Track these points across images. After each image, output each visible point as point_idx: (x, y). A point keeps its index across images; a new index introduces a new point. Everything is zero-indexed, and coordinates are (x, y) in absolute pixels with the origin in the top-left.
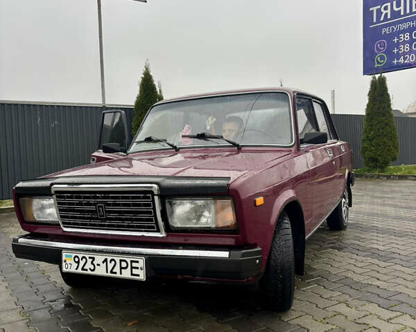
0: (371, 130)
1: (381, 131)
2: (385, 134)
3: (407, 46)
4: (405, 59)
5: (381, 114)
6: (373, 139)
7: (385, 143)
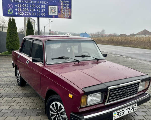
0: (11, 38)
1: (15, 39)
2: (16, 40)
3: (21, 9)
4: (20, 13)
5: (14, 33)
6: (12, 42)
7: (16, 43)
